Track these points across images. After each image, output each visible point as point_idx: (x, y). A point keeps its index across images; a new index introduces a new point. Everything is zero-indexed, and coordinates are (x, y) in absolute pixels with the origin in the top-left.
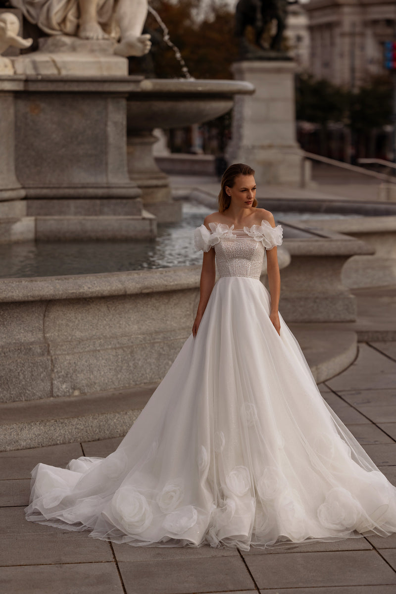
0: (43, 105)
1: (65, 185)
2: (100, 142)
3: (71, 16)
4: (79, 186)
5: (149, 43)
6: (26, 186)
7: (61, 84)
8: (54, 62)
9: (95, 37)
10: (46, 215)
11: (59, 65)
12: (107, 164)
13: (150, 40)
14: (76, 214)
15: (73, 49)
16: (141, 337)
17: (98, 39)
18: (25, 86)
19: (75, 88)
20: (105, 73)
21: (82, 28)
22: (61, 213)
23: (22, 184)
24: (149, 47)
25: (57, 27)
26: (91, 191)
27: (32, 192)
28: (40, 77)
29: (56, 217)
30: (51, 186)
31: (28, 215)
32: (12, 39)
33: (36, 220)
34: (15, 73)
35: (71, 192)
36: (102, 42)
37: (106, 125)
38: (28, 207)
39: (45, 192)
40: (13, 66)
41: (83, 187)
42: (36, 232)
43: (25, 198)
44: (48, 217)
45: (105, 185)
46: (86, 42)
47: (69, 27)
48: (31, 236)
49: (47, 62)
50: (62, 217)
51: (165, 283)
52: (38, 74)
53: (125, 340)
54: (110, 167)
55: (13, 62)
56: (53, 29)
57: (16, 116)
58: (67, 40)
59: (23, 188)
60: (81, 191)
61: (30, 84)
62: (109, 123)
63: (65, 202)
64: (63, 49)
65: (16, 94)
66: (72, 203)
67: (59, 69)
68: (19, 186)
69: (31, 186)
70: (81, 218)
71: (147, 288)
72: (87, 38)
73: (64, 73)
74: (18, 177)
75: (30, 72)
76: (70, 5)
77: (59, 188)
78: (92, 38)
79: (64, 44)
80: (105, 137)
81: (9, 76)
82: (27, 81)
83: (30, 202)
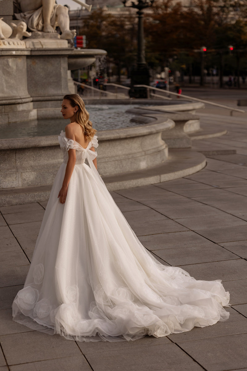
0: (37, 61)
1: (46, 95)
2: (58, 76)
3: (40, 22)
4: (52, 95)
5: (75, 33)
6: (32, 96)
7: (44, 52)
8: (40, 42)
9: (51, 32)
10: (40, 108)
11: (42, 43)
12: (61, 86)
13: (76, 32)
14: (51, 107)
15: (43, 37)
16: (124, 156)
17: (52, 32)
18: (31, 53)
19: (49, 53)
20: (59, 47)
21: (45, 28)
22: (46, 107)
23: (31, 95)
24: (75, 35)
25: (35, 28)
26: (57, 98)
27: (35, 99)
28: (36, 49)
29: (45, 109)
30: (41, 96)
31: (34, 108)
32: (25, 33)
33: (37, 110)
34: (26, 47)
35: (49, 98)
36: (54, 33)
37: (60, 69)
38: (34, 105)
39: (39, 98)
40: (26, 45)
41: (53, 96)
42: (38, 116)
43: (32, 101)
44: (41, 109)
45: (61, 95)
46: (48, 34)
47: (40, 27)
48: (36, 117)
49: (38, 42)
50: (46, 109)
51: (136, 133)
52: (35, 48)
53: (117, 158)
54: (63, 87)
55: (25, 43)
56: (33, 28)
57: (27, 66)
58: (40, 33)
59: (31, 97)
60: (53, 98)
61: (32, 52)
62: (62, 68)
63: (47, 102)
64: (39, 37)
65: (28, 57)
66: (50, 103)
67: (42, 45)
68: (29, 96)
69: (34, 96)
70: (54, 109)
71: (129, 135)
72: (48, 32)
73: (44, 47)
74: (29, 92)
75: (32, 47)
76: (40, 18)
77: (44, 96)
78: (50, 32)
79: (39, 35)
80: (60, 74)
81: (24, 49)
82: (31, 51)
83: (35, 103)
